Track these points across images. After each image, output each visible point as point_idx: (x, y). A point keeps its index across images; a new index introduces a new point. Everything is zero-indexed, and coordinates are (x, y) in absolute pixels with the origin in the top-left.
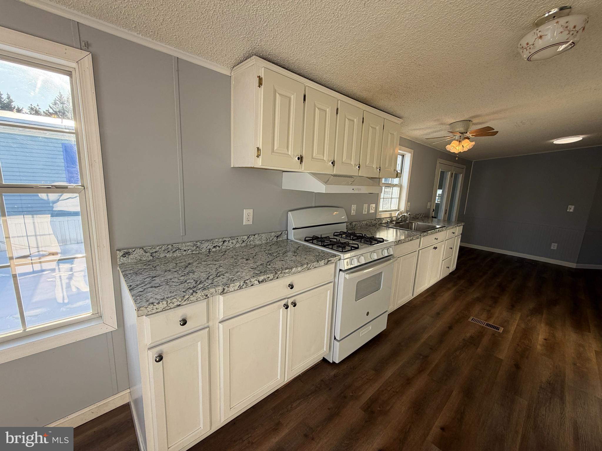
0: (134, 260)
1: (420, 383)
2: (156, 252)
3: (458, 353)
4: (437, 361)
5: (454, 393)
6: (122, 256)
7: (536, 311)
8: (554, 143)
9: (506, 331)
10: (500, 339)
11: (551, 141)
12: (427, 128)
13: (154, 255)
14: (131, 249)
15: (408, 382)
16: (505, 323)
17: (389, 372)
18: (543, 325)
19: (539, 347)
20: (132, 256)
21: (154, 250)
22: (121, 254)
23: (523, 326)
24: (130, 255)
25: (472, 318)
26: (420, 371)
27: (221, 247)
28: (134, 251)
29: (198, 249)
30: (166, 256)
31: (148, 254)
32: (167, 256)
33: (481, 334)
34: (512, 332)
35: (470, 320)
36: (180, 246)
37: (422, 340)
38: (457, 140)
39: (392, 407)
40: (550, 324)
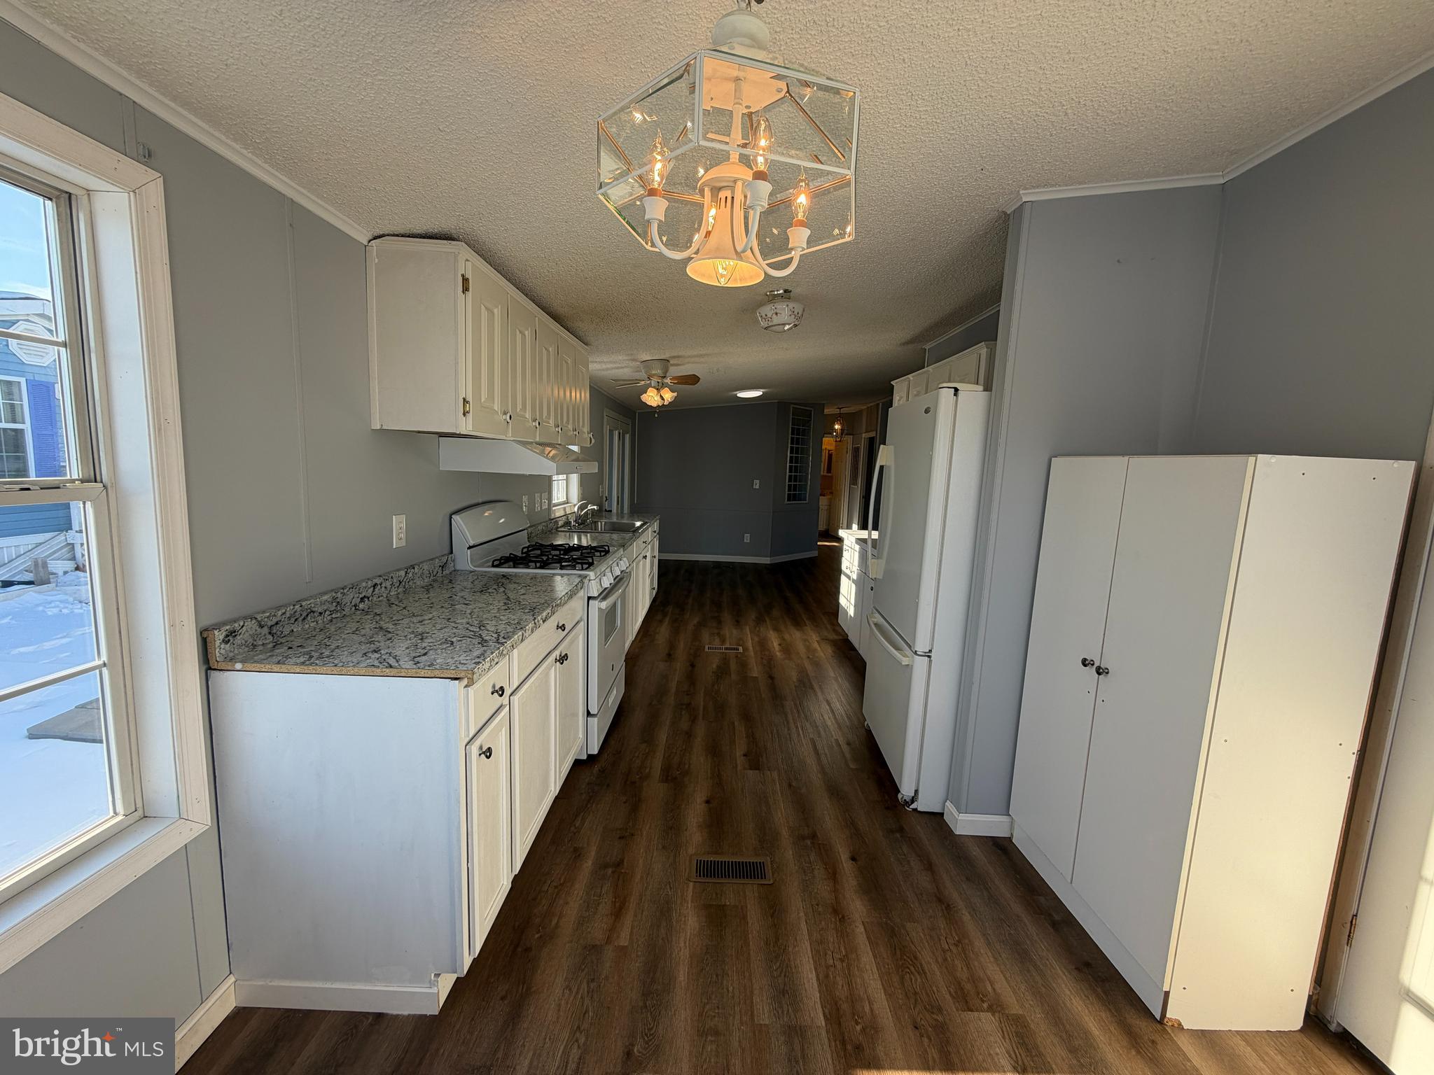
0: (244, 647)
1: (701, 730)
2: (277, 623)
3: (716, 687)
4: (702, 703)
5: (736, 724)
6: (223, 641)
7: (760, 620)
8: (738, 395)
9: (745, 649)
10: (744, 659)
11: (735, 393)
12: (611, 362)
13: (275, 631)
14: (235, 622)
15: (689, 735)
16: (740, 642)
17: (663, 736)
18: (771, 632)
19: (778, 653)
20: (239, 638)
21: (275, 620)
22: (222, 637)
23: (756, 639)
24: (236, 636)
25: (707, 647)
26: (693, 720)
27: (370, 599)
28: (243, 626)
29: (339, 608)
30: (293, 630)
31: (266, 630)
32: (295, 630)
33: (725, 661)
34: (751, 648)
35: (706, 650)
36: (313, 606)
37: (673, 690)
38: (654, 387)
39: (690, 764)
40: (776, 629)
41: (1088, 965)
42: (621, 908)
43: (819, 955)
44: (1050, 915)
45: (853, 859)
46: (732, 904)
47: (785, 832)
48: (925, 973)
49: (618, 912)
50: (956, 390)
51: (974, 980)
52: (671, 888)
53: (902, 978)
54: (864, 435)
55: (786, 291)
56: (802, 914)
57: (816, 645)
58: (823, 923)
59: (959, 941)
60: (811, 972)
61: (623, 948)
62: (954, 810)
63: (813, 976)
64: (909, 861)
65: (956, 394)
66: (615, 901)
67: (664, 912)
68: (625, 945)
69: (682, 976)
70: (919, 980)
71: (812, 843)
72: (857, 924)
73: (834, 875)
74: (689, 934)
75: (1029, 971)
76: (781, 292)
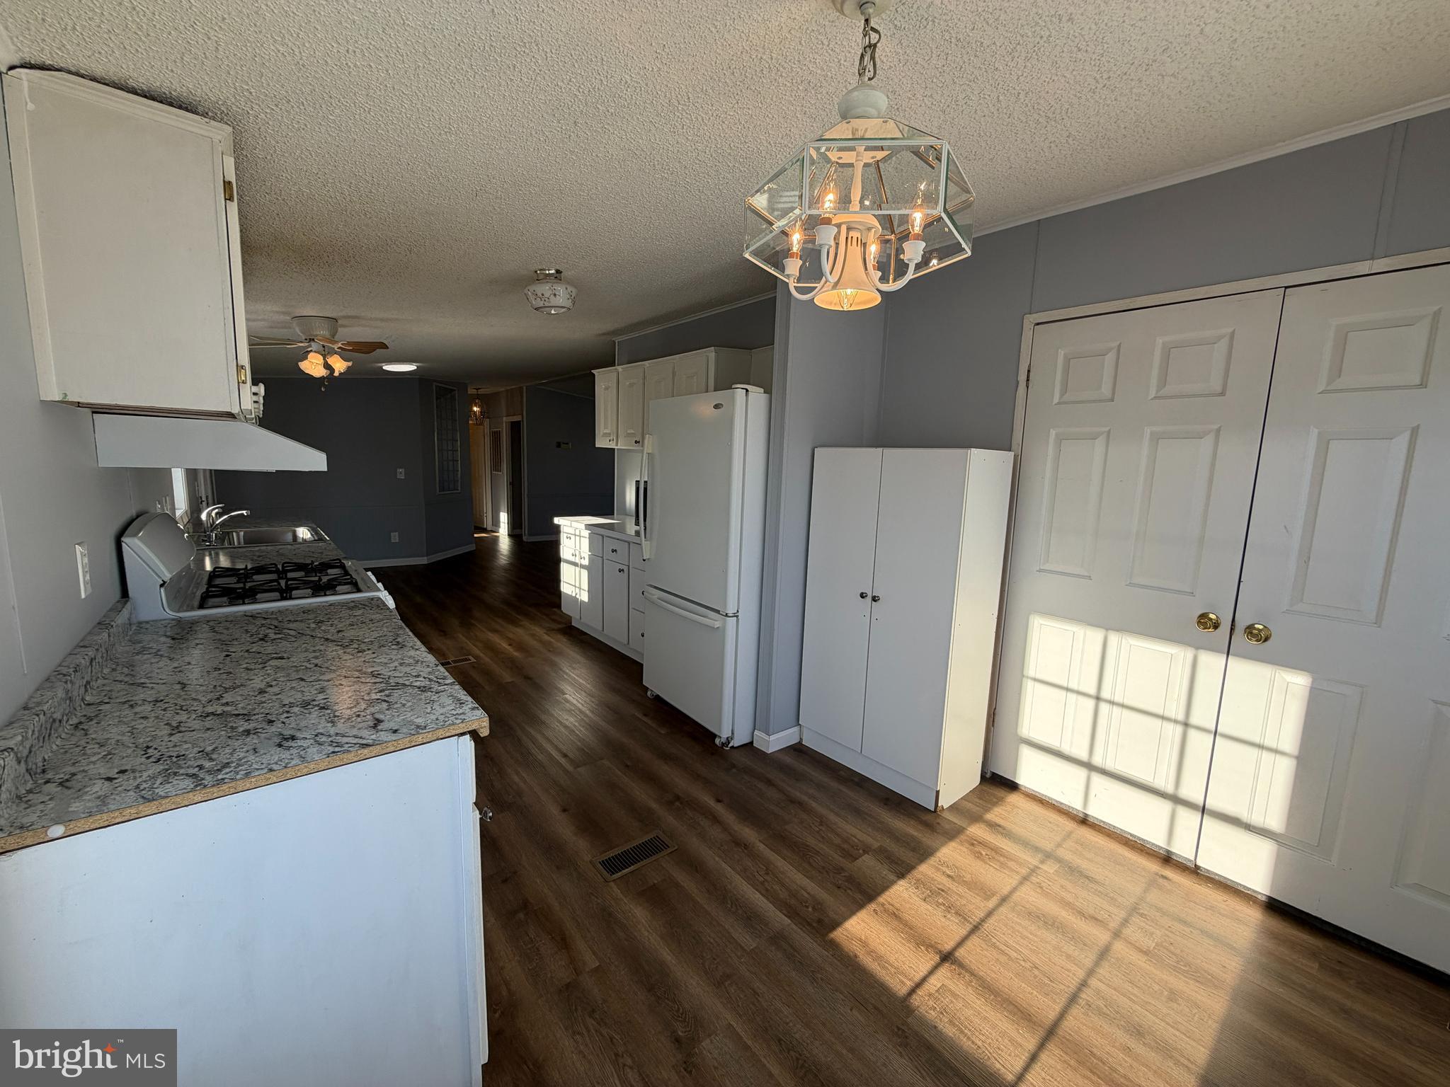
7: (467, 625)
10: (483, 666)
11: (383, 364)
16: (466, 651)
18: (489, 634)
23: (479, 644)
34: (482, 655)
40: (492, 630)
41: (887, 799)
42: (564, 939)
43: (750, 879)
44: (852, 780)
45: (719, 801)
46: (659, 880)
47: (654, 805)
48: (819, 852)
49: (564, 943)
50: (747, 390)
51: (846, 841)
52: (597, 897)
53: (810, 863)
54: (504, 418)
55: (558, 272)
56: (717, 859)
57: (546, 638)
58: (736, 856)
59: (821, 821)
60: (756, 894)
61: (596, 969)
62: (763, 735)
63: (758, 895)
64: (755, 785)
65: (747, 395)
66: (553, 938)
67: (608, 920)
68: (597, 965)
69: (667, 955)
70: (819, 858)
71: (681, 803)
72: (758, 845)
73: (715, 819)
74: (644, 922)
75: (866, 819)
76: (553, 272)
